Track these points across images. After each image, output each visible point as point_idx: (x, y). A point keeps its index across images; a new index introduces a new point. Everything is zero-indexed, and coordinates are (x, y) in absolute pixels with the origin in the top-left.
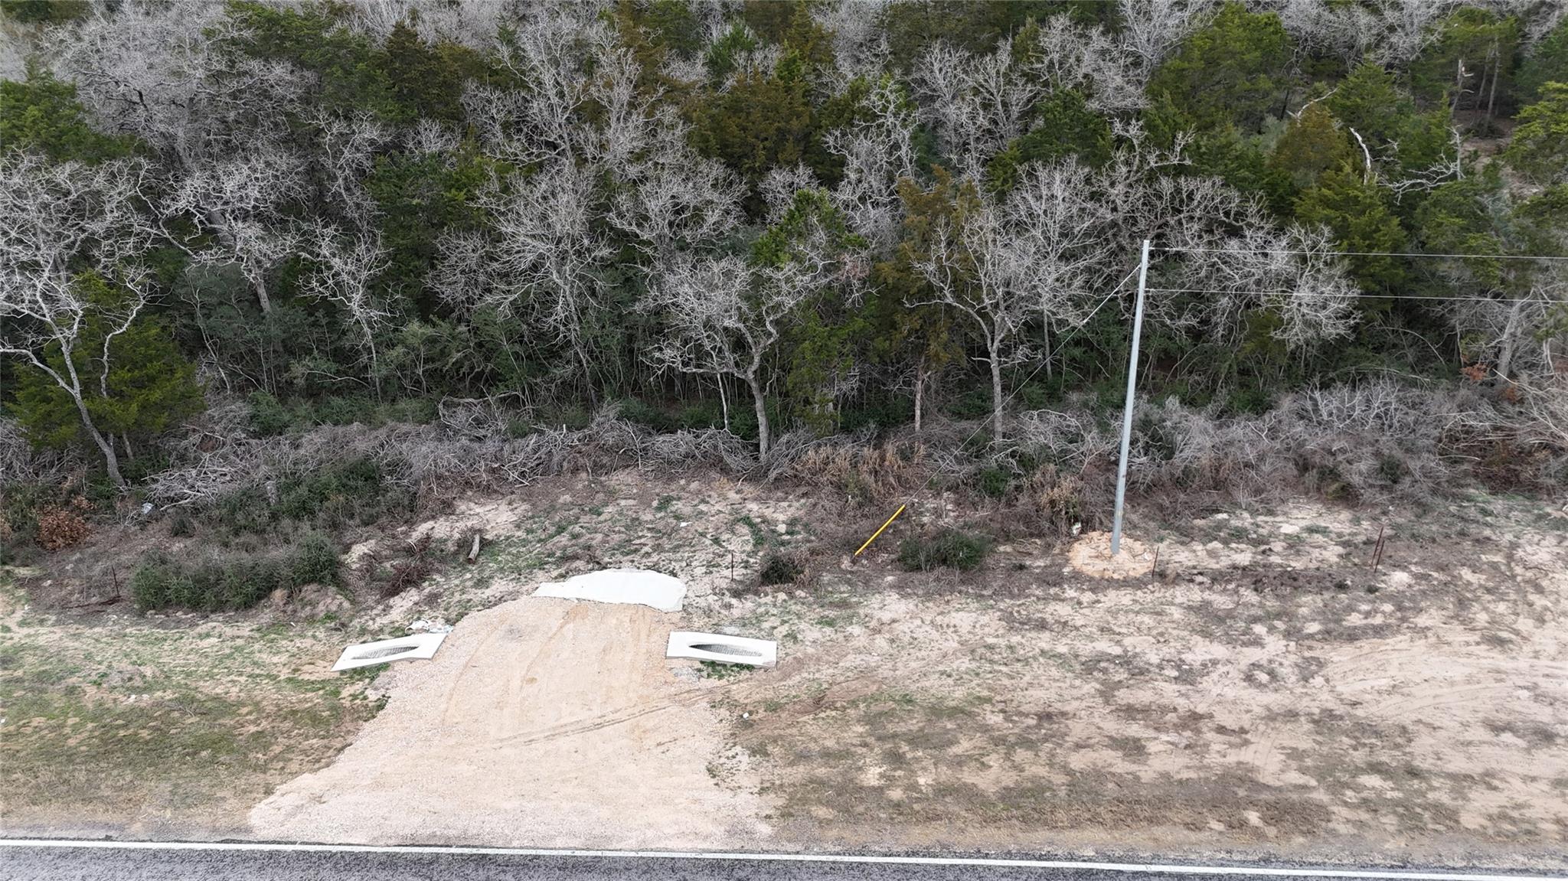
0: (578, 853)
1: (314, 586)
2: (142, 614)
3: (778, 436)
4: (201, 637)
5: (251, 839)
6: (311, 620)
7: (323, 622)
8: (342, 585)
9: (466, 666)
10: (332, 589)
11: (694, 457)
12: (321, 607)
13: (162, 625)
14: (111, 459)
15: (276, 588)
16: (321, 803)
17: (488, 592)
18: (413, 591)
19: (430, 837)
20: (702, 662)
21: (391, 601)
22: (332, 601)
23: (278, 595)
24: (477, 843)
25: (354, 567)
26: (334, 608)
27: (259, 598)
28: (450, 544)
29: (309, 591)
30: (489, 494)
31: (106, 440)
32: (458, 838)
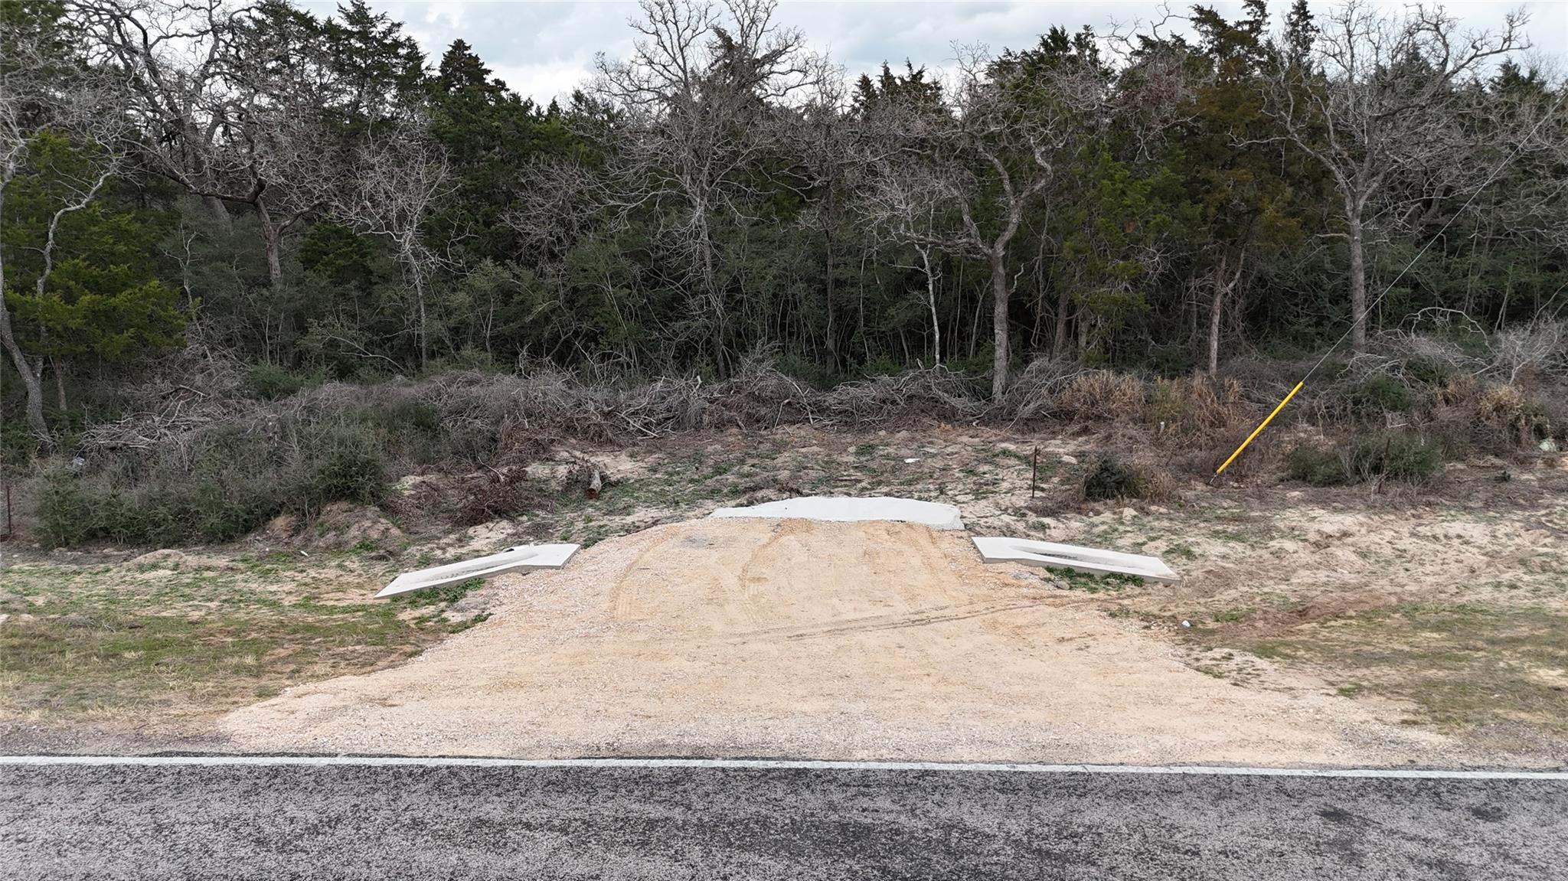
0: (1020, 768)
1: (344, 505)
2: (46, 549)
3: (1027, 361)
4: (142, 568)
5: (230, 750)
6: (339, 548)
7: (355, 551)
8: (389, 509)
9: (630, 567)
10: (372, 510)
11: (893, 402)
12: (354, 531)
13: (75, 561)
14: (35, 397)
15: (278, 514)
16: (384, 706)
17: (629, 519)
18: (504, 523)
19: (650, 746)
20: (1050, 570)
21: (471, 531)
22: (371, 524)
23: (280, 523)
24: (769, 753)
25: (406, 493)
26: (375, 535)
27: (247, 530)
28: (553, 483)
29: (336, 511)
30: (601, 445)
31: (32, 367)
32: (718, 747)
